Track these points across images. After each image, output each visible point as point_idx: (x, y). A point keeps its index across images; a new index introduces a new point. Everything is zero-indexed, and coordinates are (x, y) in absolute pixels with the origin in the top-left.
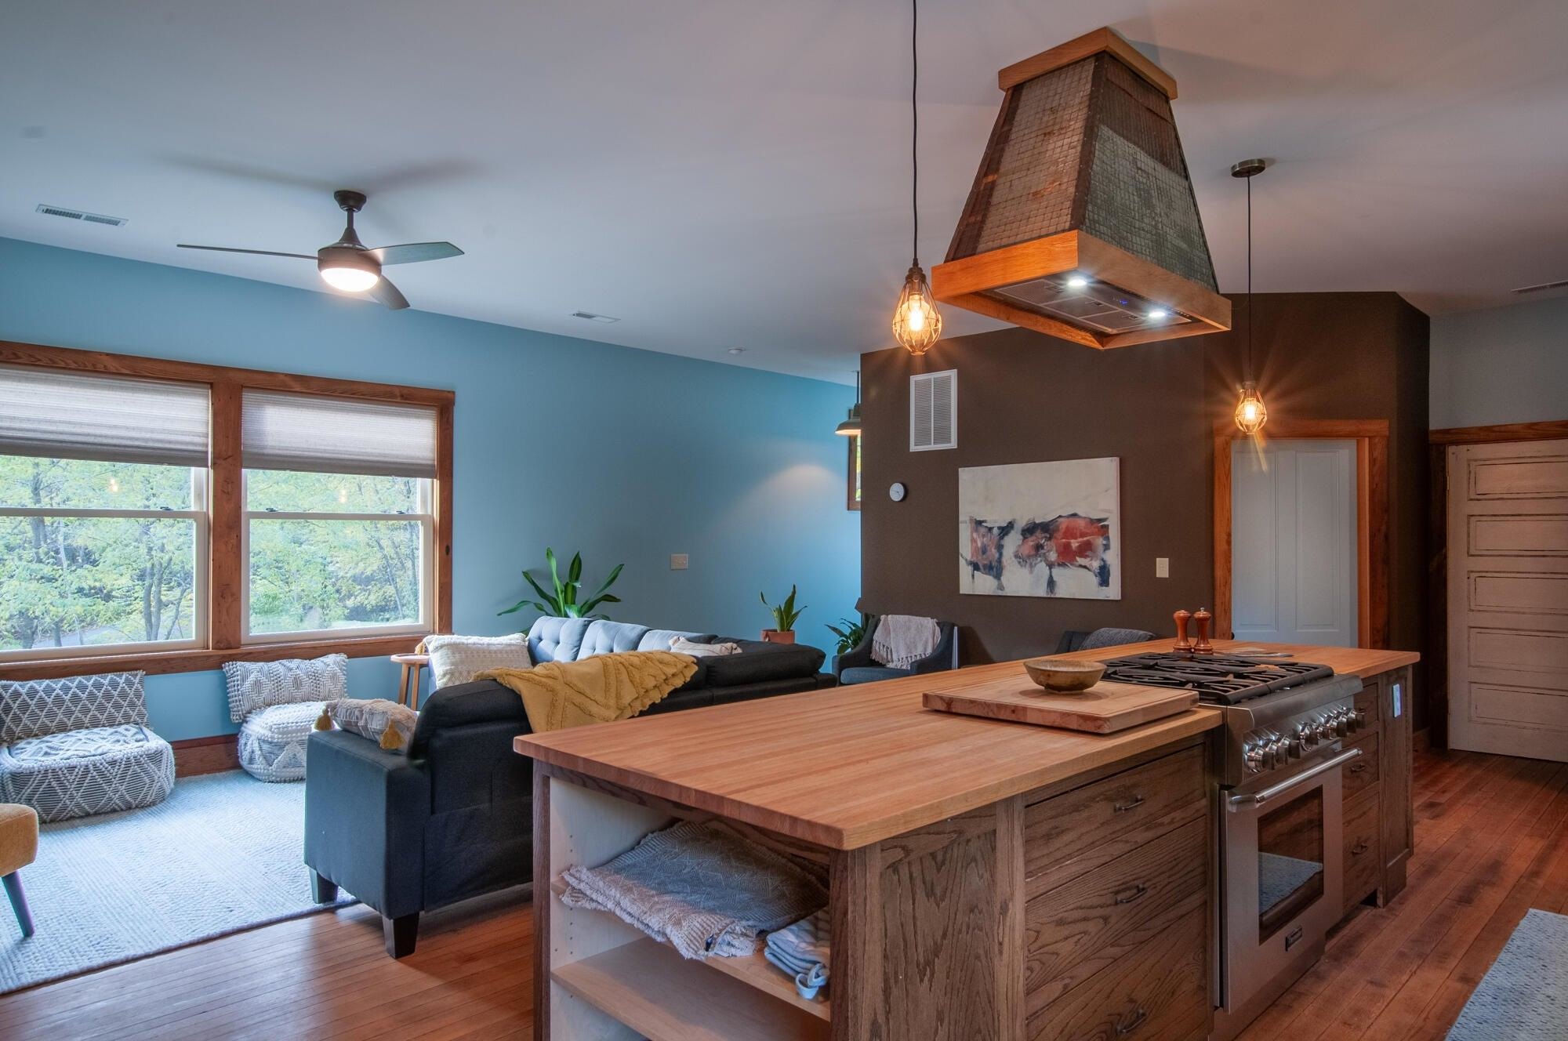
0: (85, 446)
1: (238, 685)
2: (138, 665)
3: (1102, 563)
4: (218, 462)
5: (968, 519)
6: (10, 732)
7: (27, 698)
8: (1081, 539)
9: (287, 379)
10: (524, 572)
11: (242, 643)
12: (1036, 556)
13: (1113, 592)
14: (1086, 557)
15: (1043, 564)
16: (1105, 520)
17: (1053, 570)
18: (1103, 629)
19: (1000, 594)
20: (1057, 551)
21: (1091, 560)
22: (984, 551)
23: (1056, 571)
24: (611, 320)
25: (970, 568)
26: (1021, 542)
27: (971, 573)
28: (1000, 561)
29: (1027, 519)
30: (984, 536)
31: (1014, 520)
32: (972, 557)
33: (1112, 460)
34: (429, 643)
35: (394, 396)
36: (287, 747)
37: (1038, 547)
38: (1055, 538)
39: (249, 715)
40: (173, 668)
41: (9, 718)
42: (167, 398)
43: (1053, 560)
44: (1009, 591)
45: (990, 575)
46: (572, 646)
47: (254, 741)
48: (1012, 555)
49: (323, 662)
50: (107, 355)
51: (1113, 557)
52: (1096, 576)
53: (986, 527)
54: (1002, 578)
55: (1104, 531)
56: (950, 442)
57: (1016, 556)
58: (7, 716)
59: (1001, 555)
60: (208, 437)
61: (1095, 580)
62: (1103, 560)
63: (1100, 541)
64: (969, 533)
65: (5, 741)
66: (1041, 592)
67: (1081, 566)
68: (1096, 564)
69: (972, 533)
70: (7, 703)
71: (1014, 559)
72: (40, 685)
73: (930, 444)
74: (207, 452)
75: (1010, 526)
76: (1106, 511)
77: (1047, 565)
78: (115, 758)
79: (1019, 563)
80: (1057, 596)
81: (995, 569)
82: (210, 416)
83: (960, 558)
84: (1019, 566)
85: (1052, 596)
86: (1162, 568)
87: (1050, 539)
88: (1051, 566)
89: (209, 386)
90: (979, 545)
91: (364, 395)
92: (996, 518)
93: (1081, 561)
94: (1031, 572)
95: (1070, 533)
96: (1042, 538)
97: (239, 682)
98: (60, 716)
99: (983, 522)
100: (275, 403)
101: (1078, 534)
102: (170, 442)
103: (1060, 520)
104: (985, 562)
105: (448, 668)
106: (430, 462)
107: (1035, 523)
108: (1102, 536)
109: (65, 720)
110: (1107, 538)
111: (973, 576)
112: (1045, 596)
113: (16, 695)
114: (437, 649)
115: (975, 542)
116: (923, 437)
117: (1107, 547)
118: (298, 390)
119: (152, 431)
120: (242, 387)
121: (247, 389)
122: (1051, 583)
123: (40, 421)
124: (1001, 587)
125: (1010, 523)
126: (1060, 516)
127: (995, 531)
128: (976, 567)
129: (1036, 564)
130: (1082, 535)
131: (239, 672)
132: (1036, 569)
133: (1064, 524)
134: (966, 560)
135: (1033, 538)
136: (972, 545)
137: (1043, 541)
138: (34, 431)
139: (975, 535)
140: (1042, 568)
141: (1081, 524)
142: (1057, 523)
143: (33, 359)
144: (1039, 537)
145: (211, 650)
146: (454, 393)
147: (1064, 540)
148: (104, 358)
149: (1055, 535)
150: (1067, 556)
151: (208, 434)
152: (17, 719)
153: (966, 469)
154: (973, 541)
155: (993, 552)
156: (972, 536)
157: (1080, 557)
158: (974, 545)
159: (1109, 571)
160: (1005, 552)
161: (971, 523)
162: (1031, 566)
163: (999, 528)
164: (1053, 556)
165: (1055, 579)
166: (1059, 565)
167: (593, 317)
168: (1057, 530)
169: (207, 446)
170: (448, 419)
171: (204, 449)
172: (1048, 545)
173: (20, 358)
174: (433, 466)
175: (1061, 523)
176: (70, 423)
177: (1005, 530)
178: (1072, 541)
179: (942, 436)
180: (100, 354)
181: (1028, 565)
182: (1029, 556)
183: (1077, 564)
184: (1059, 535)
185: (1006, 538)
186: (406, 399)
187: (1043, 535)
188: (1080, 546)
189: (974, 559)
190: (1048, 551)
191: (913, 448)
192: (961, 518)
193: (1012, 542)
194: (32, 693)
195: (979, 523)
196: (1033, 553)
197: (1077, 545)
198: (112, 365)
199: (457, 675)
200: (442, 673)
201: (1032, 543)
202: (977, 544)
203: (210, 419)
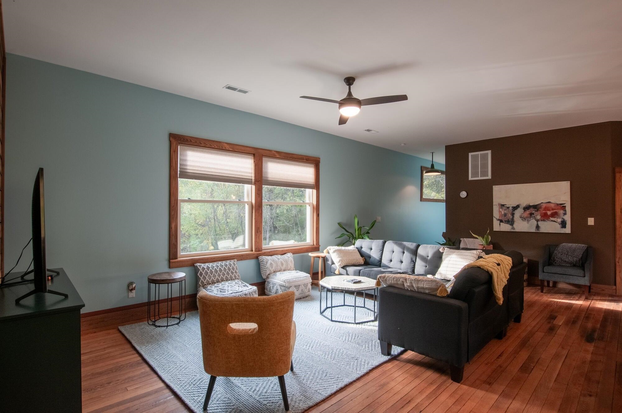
0: (219, 177)
1: (265, 265)
2: (234, 258)
3: (563, 220)
4: (256, 183)
5: (497, 204)
6: (202, 282)
7: (207, 270)
8: (552, 211)
9: (275, 153)
10: (338, 223)
11: (263, 249)
12: (530, 217)
13: (568, 230)
14: (555, 217)
15: (534, 220)
16: (564, 204)
17: (538, 222)
18: (564, 244)
19: (513, 231)
20: (540, 215)
21: (557, 219)
22: (505, 215)
23: (540, 223)
24: (376, 132)
25: (499, 222)
26: (523, 212)
27: (499, 224)
28: (513, 219)
29: (526, 204)
30: (505, 210)
31: (520, 204)
32: (499, 217)
33: (567, 182)
34: (330, 250)
35: (303, 159)
36: (291, 288)
37: (531, 214)
38: (540, 211)
39: (269, 275)
40: (244, 258)
41: (202, 277)
42: (241, 159)
43: (538, 218)
44: (517, 229)
45: (508, 224)
46: (379, 250)
47: (278, 286)
48: (519, 217)
49: (287, 256)
50: (226, 143)
51: (568, 218)
52: (560, 224)
53: (506, 207)
54: (514, 225)
55: (564, 208)
56: (488, 176)
57: (521, 217)
58: (201, 277)
59: (513, 217)
60: (252, 174)
61: (559, 226)
62: (563, 218)
63: (562, 212)
64: (498, 208)
65: (201, 286)
66: (533, 230)
67: (552, 221)
68: (559, 220)
69: (499, 209)
70: (201, 272)
71: (519, 218)
72: (210, 265)
73: (479, 177)
74: (252, 179)
75: (518, 207)
76: (564, 201)
77: (536, 220)
78: (246, 293)
79: (522, 220)
80: (540, 232)
81: (511, 222)
82: (253, 166)
83: (494, 218)
84: (522, 221)
85: (538, 232)
86: (591, 221)
87: (537, 211)
88: (537, 221)
89: (253, 155)
90: (503, 213)
91: (296, 159)
92: (511, 203)
93: (552, 219)
94: (528, 223)
95: (547, 209)
96: (533, 211)
97: (265, 264)
98: (217, 277)
99: (505, 205)
100: (271, 161)
101: (551, 209)
102: (242, 176)
103: (542, 204)
104: (506, 219)
105: (340, 259)
106: (313, 183)
107: (530, 205)
108: (563, 210)
109: (218, 278)
110: (565, 211)
111: (500, 224)
112: (535, 232)
113: (203, 269)
114: (334, 252)
115: (501, 212)
116: (475, 174)
117: (565, 214)
118: (278, 157)
119: (237, 171)
120: (263, 155)
121: (264, 156)
122: (538, 227)
123: (206, 168)
124: (513, 228)
125: (518, 205)
126: (542, 203)
127: (511, 208)
128: (501, 221)
129: (530, 220)
130: (553, 209)
131: (264, 260)
132: (530, 222)
133: (544, 206)
134: (497, 219)
135: (529, 210)
136: (499, 213)
137: (534, 212)
138: (205, 171)
139: (501, 210)
140: (533, 222)
141: (552, 205)
142: (541, 205)
143: (205, 145)
144: (532, 210)
145: (254, 252)
146: (320, 158)
147: (544, 211)
148: (225, 144)
149: (540, 209)
150: (545, 217)
151: (252, 173)
152: (205, 278)
153: (497, 186)
154: (500, 212)
155: (510, 216)
156: (499, 210)
157: (552, 217)
158: (500, 213)
159: (566, 222)
160: (515, 216)
161: (498, 205)
162: (528, 221)
163: (512, 207)
164: (539, 217)
165: (539, 225)
166: (541, 220)
167: (371, 131)
168: (541, 208)
169: (252, 177)
170: (318, 168)
171: (251, 178)
172: (536, 213)
173: (201, 144)
174: (313, 185)
175: (542, 205)
176: (214, 168)
177: (516, 208)
178: (548, 212)
179: (485, 173)
180: (224, 143)
181: (526, 221)
182: (527, 217)
183: (550, 220)
184: (541, 210)
185: (516, 211)
186: (307, 160)
187: (534, 210)
188: (551, 214)
189: (501, 218)
190: (536, 215)
191: (470, 179)
192: (494, 204)
193: (518, 213)
194: (208, 268)
195: (503, 205)
196: (529, 216)
197: (550, 213)
198: (227, 147)
199: (343, 261)
200: (338, 261)
201: (528, 213)
202: (502, 213)
203: (253, 167)
